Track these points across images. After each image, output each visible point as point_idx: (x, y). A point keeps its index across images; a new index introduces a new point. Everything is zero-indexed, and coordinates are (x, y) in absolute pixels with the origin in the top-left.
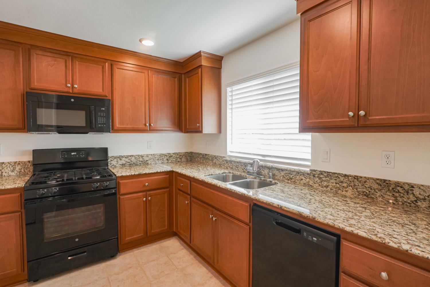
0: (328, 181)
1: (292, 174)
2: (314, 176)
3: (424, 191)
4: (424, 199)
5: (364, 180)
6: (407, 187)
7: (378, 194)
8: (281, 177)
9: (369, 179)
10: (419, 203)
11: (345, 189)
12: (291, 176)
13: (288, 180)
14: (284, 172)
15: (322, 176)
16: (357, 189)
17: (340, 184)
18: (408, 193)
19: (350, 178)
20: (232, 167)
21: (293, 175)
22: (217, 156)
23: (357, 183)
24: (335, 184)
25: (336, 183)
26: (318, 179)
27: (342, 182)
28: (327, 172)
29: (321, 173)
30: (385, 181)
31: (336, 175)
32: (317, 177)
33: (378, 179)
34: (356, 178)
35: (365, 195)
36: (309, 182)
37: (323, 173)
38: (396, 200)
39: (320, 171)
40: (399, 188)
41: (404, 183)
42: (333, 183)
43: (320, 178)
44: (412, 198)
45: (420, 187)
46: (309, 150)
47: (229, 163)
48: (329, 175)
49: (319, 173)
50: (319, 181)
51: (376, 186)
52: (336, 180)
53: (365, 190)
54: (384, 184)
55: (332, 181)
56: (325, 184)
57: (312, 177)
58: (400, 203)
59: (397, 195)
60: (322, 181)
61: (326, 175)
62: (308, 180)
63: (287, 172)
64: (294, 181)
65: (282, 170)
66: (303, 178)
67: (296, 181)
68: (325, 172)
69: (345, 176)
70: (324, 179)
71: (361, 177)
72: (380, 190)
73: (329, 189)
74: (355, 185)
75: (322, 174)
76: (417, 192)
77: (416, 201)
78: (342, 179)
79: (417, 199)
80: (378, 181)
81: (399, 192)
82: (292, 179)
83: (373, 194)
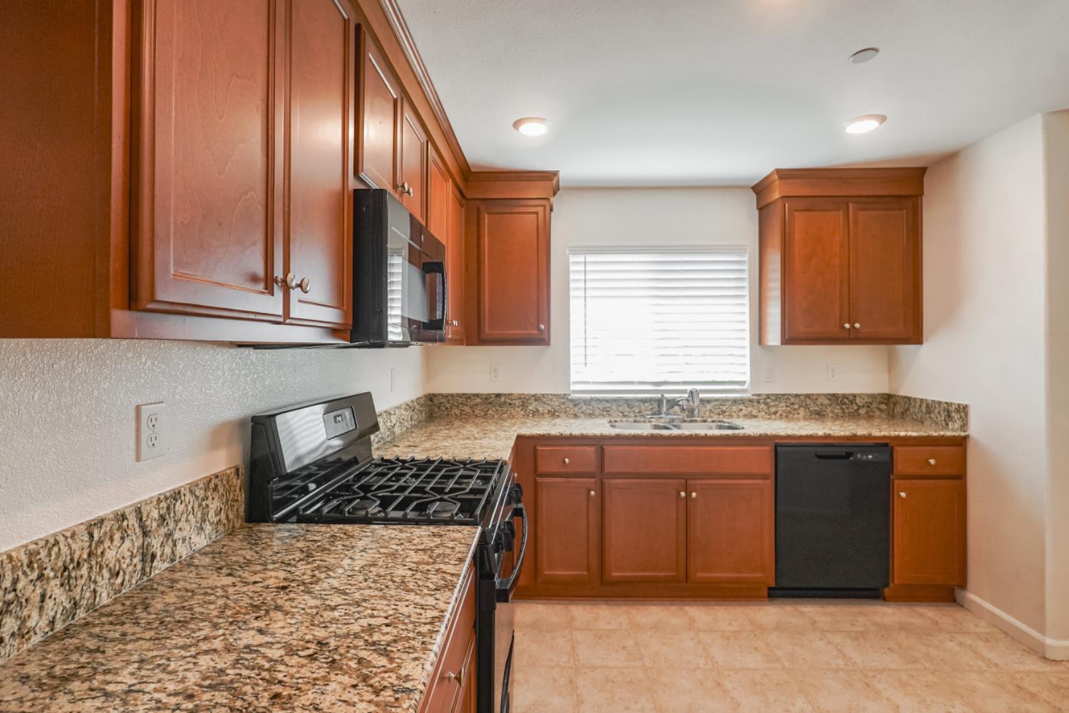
0: (776, 406)
1: (725, 405)
2: (758, 402)
3: (863, 399)
4: (863, 406)
5: (815, 397)
6: (851, 398)
7: (829, 410)
8: (707, 413)
9: (819, 395)
10: (860, 411)
11: (796, 412)
12: (724, 408)
13: (719, 414)
14: (712, 404)
15: (769, 401)
16: (809, 409)
17: (791, 406)
18: (852, 403)
19: (802, 397)
20: (591, 412)
21: (727, 406)
22: (543, 395)
23: (808, 401)
24: (785, 408)
25: (787, 407)
26: (763, 405)
27: (793, 404)
28: (776, 395)
29: (768, 396)
30: (834, 395)
31: (786, 396)
32: (763, 403)
33: (828, 394)
34: (808, 396)
35: (817, 414)
36: (751, 411)
37: (771, 396)
38: (844, 412)
39: (767, 395)
40: (846, 400)
41: (849, 395)
42: (782, 407)
43: (766, 404)
44: (856, 407)
45: (860, 395)
46: (747, 369)
47: (582, 404)
48: (778, 397)
49: (764, 397)
50: (765, 407)
51: (826, 402)
52: (786, 402)
53: (816, 408)
54: (834, 398)
55: (781, 405)
56: (773, 410)
57: (756, 404)
58: (847, 415)
59: (844, 407)
60: (769, 408)
61: (773, 398)
62: (750, 409)
63: (716, 403)
64: (729, 415)
65: (708, 401)
66: (743, 408)
67: (733, 414)
68: (773, 395)
69: (797, 395)
70: (772, 404)
71: (813, 395)
72: (830, 405)
73: (778, 415)
74: (807, 405)
75: (769, 398)
76: (858, 400)
77: (858, 409)
78: (793, 400)
79: (859, 407)
80: (829, 396)
81: (845, 404)
82: (724, 412)
83: (824, 411)
